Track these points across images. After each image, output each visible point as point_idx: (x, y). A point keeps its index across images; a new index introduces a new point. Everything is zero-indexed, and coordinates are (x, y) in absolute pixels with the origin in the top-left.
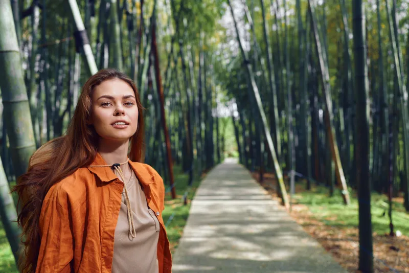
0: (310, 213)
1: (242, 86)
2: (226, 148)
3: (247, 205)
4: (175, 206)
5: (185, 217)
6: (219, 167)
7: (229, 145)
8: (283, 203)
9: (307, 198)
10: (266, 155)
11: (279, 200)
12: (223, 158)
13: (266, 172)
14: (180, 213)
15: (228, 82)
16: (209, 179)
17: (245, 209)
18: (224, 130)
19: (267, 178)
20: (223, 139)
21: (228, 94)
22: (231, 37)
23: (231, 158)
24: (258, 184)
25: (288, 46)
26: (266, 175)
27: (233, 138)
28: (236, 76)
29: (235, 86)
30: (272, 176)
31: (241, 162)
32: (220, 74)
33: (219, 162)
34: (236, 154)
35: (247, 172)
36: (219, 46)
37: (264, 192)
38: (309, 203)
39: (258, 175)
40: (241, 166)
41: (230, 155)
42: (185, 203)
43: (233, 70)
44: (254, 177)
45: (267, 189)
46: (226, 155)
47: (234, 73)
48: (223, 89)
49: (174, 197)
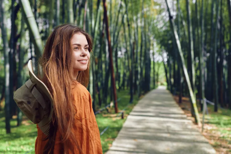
0: (219, 134)
1: (170, 42)
2: (159, 80)
3: (168, 122)
4: (114, 119)
5: (119, 129)
6: (153, 91)
7: (161, 78)
8: (196, 122)
9: (216, 119)
10: (184, 85)
11: (193, 119)
12: (157, 86)
13: (183, 96)
14: (116, 126)
15: (161, 39)
16: (144, 100)
17: (165, 125)
18: (158, 69)
19: (184, 101)
20: (158, 75)
21: (161, 47)
22: (163, 9)
23: (162, 86)
24: (177, 105)
25: (204, 11)
26: (184, 98)
27: (164, 74)
28: (166, 35)
29: (166, 42)
30: (187, 99)
31: (168, 89)
32: (156, 35)
33: (154, 88)
34: (165, 83)
35: (170, 96)
36: (156, 16)
37: (182, 112)
38: (218, 124)
39: (178, 98)
40: (168, 91)
41: (162, 84)
42: (122, 117)
43: (164, 31)
44: (175, 100)
45: (183, 109)
46: (159, 84)
47: (166, 34)
48: (158, 44)
49: (116, 112)
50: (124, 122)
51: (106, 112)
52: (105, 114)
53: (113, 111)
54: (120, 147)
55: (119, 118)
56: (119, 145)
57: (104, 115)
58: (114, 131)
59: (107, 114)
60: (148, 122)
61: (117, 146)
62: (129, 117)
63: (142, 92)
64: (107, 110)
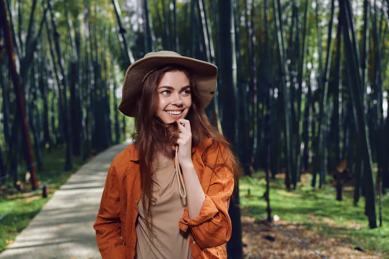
4: (29, 200)
7: (132, 126)
12: (125, 139)
20: (124, 120)
42: (44, 195)
46: (128, 135)
49: (34, 188)
50: (46, 202)
51: (15, 190)
52: (11, 194)
53: (30, 187)
54: (30, 241)
55: (37, 198)
56: (27, 238)
57: (9, 197)
58: (23, 219)
59: (16, 193)
60: (87, 197)
61: (24, 241)
62: (58, 193)
63: (93, 151)
64: (18, 187)
